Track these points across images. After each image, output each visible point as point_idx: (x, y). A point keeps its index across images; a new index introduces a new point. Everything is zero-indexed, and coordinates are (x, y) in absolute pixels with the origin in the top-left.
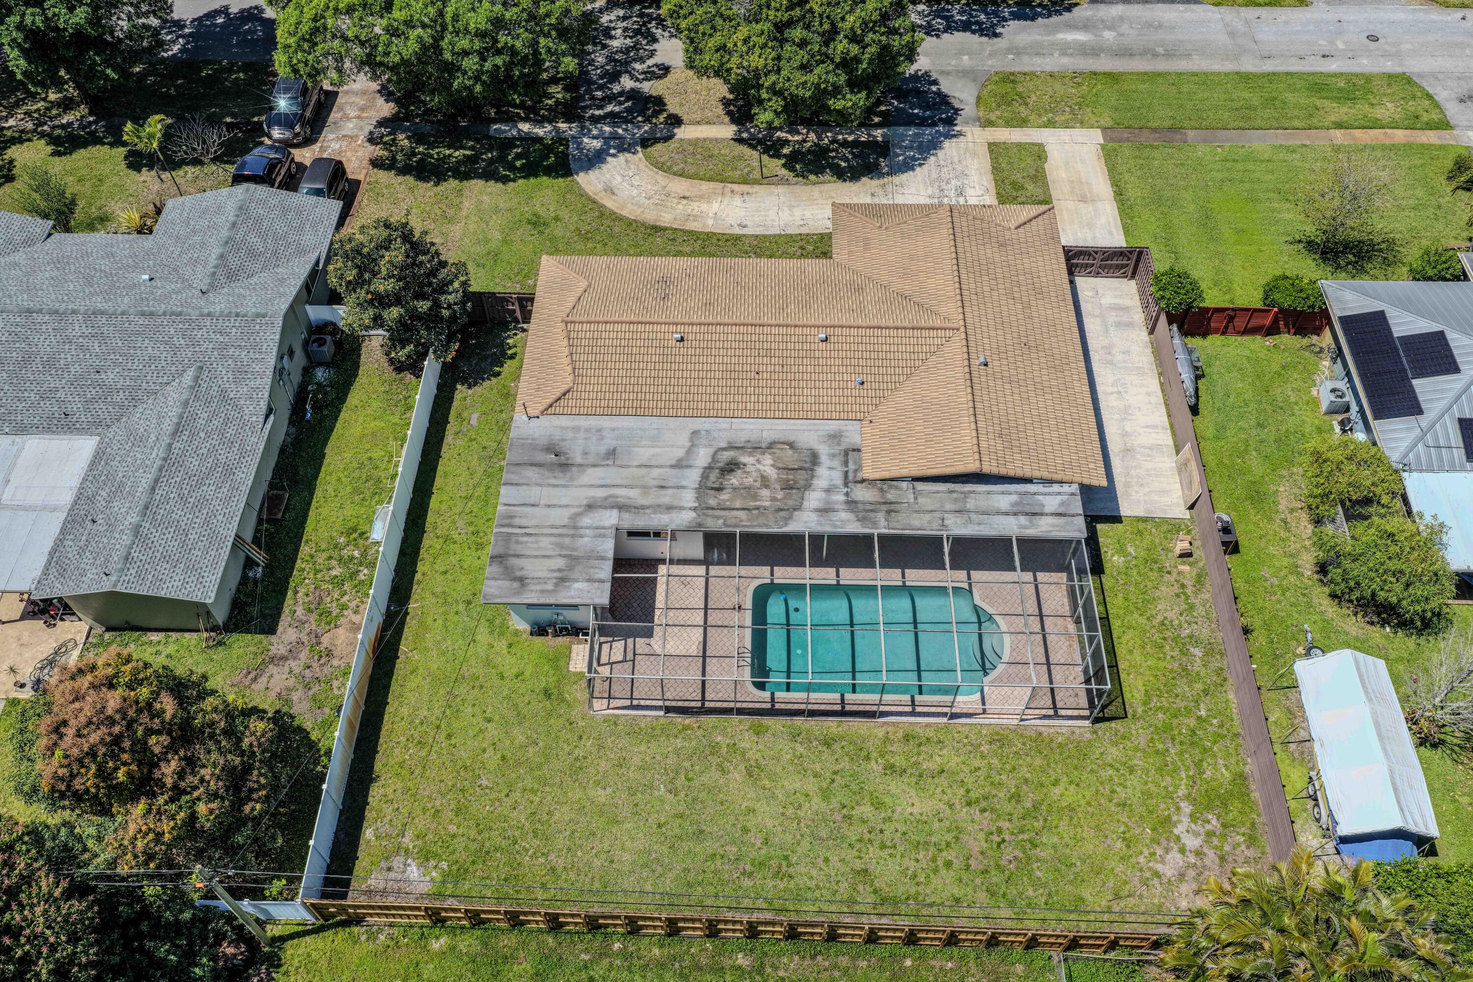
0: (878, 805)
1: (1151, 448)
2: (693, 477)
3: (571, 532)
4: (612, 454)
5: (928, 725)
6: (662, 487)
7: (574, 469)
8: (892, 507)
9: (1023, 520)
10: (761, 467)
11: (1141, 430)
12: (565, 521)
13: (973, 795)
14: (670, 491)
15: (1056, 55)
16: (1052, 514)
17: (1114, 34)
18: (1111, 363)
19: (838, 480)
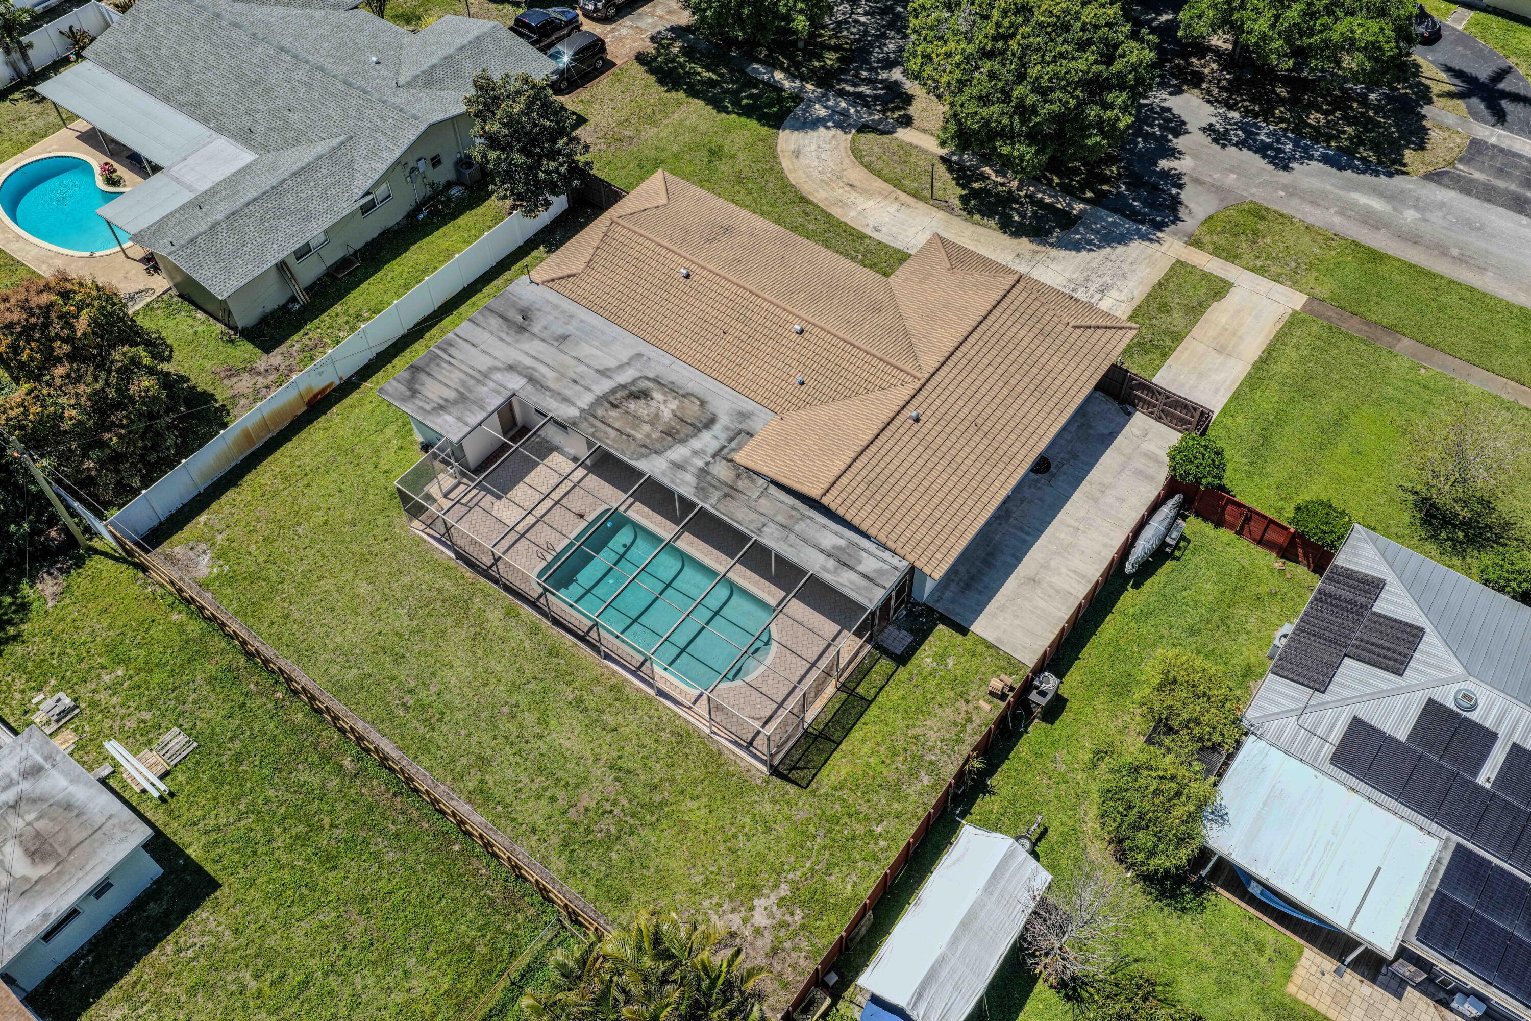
0: (542, 721)
1: (1058, 592)
2: (604, 386)
3: (481, 378)
4: (564, 338)
5: (638, 690)
6: (575, 382)
7: (527, 335)
8: (733, 493)
9: (831, 563)
10: (662, 407)
11: (1064, 570)
12: (484, 368)
13: (620, 763)
14: (578, 388)
15: (1332, 211)
16: (861, 574)
17: (1418, 216)
18: (1096, 501)
19: (711, 450)
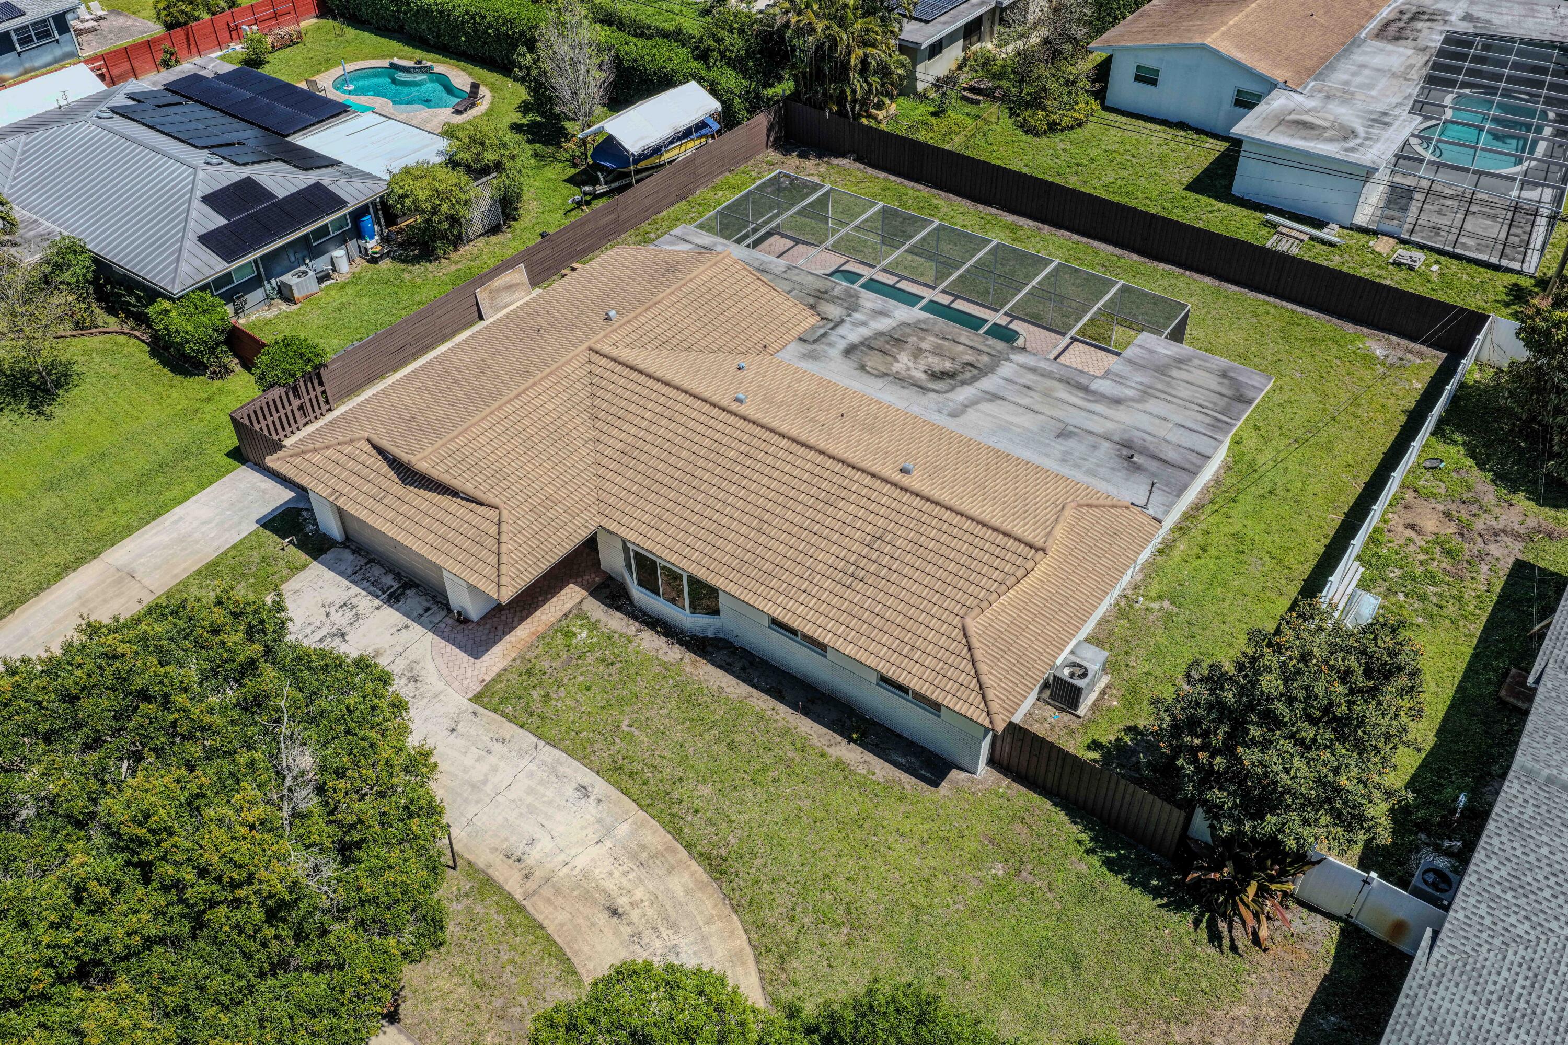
3: (1150, 391)
4: (1063, 434)
6: (1028, 387)
7: (1116, 438)
10: (911, 364)
12: (1153, 401)
